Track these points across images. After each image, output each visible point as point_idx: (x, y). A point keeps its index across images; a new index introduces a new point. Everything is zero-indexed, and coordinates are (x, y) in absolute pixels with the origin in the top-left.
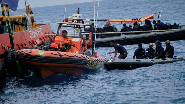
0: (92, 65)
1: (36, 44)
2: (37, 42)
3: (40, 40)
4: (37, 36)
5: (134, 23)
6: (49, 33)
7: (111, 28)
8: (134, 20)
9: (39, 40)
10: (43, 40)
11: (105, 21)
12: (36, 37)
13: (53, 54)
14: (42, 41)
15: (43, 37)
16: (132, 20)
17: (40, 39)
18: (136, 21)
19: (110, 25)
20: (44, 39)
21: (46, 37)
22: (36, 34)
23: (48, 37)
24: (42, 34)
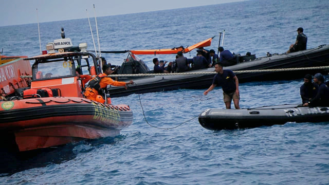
0: (104, 114)
1: (3, 95)
2: (4, 90)
3: (10, 86)
4: (5, 79)
5: (177, 55)
6: (26, 74)
7: (137, 65)
8: (177, 48)
9: (8, 86)
10: (16, 87)
11: (125, 52)
12: (3, 80)
13: (29, 103)
14: (14, 88)
15: (15, 81)
16: (174, 49)
17: (11, 84)
18: (180, 50)
19: (135, 60)
20: (17, 84)
21: (21, 81)
22: (3, 76)
23: (24, 80)
24: (13, 75)
